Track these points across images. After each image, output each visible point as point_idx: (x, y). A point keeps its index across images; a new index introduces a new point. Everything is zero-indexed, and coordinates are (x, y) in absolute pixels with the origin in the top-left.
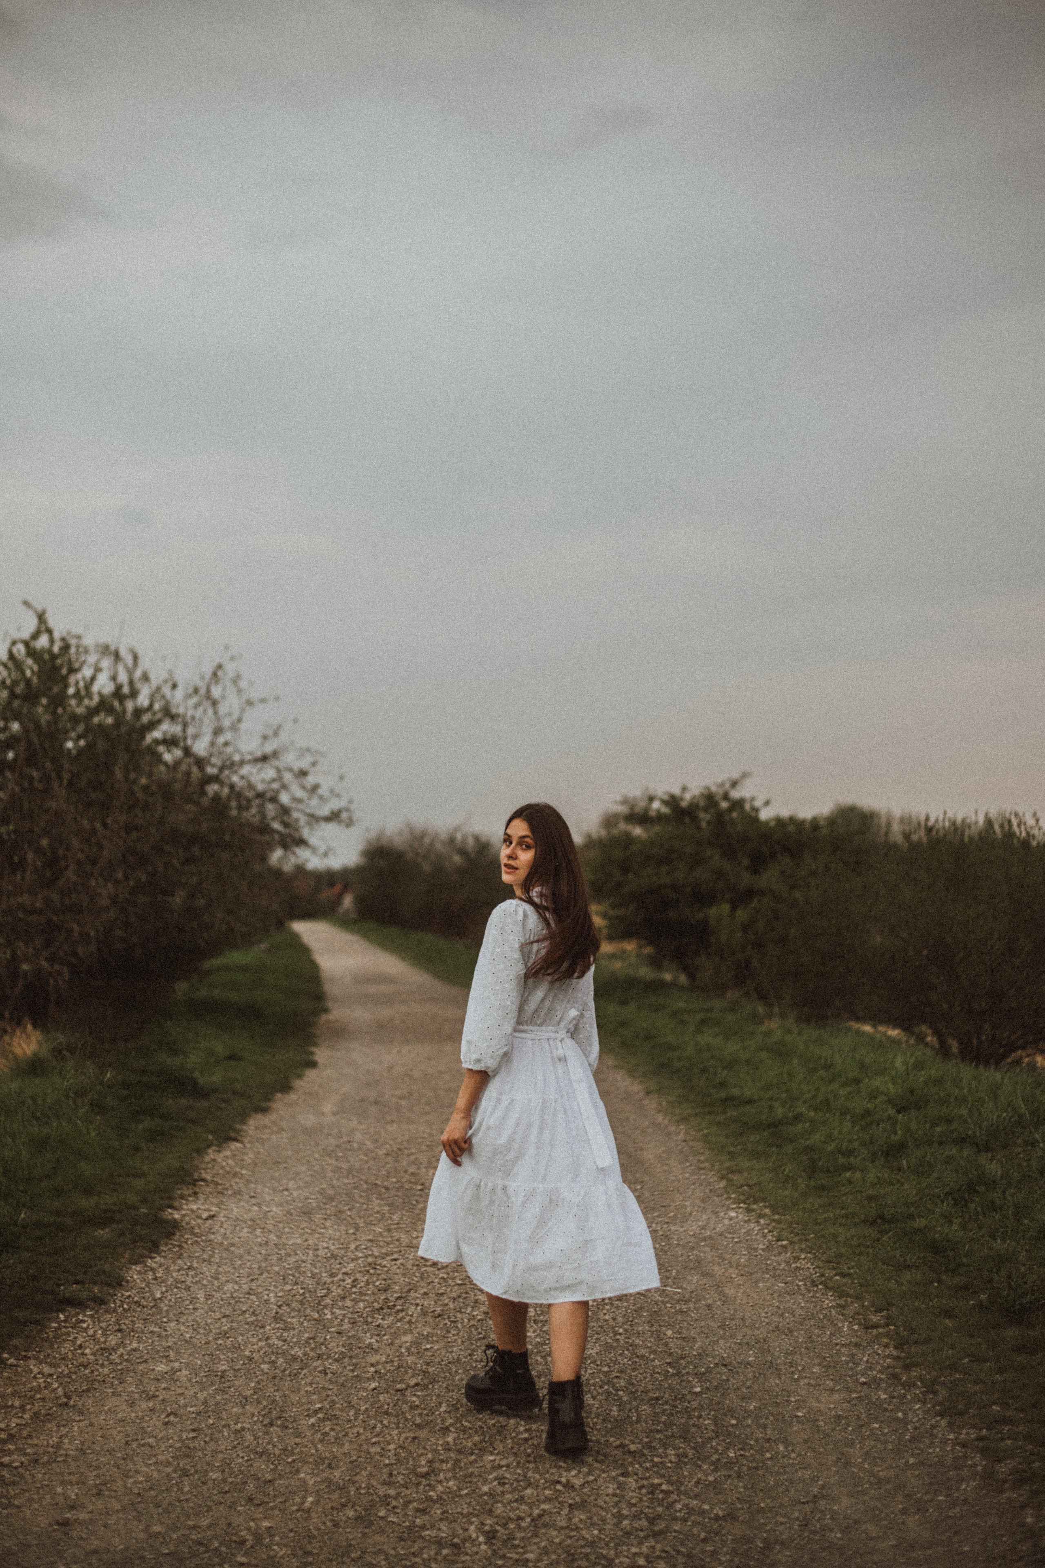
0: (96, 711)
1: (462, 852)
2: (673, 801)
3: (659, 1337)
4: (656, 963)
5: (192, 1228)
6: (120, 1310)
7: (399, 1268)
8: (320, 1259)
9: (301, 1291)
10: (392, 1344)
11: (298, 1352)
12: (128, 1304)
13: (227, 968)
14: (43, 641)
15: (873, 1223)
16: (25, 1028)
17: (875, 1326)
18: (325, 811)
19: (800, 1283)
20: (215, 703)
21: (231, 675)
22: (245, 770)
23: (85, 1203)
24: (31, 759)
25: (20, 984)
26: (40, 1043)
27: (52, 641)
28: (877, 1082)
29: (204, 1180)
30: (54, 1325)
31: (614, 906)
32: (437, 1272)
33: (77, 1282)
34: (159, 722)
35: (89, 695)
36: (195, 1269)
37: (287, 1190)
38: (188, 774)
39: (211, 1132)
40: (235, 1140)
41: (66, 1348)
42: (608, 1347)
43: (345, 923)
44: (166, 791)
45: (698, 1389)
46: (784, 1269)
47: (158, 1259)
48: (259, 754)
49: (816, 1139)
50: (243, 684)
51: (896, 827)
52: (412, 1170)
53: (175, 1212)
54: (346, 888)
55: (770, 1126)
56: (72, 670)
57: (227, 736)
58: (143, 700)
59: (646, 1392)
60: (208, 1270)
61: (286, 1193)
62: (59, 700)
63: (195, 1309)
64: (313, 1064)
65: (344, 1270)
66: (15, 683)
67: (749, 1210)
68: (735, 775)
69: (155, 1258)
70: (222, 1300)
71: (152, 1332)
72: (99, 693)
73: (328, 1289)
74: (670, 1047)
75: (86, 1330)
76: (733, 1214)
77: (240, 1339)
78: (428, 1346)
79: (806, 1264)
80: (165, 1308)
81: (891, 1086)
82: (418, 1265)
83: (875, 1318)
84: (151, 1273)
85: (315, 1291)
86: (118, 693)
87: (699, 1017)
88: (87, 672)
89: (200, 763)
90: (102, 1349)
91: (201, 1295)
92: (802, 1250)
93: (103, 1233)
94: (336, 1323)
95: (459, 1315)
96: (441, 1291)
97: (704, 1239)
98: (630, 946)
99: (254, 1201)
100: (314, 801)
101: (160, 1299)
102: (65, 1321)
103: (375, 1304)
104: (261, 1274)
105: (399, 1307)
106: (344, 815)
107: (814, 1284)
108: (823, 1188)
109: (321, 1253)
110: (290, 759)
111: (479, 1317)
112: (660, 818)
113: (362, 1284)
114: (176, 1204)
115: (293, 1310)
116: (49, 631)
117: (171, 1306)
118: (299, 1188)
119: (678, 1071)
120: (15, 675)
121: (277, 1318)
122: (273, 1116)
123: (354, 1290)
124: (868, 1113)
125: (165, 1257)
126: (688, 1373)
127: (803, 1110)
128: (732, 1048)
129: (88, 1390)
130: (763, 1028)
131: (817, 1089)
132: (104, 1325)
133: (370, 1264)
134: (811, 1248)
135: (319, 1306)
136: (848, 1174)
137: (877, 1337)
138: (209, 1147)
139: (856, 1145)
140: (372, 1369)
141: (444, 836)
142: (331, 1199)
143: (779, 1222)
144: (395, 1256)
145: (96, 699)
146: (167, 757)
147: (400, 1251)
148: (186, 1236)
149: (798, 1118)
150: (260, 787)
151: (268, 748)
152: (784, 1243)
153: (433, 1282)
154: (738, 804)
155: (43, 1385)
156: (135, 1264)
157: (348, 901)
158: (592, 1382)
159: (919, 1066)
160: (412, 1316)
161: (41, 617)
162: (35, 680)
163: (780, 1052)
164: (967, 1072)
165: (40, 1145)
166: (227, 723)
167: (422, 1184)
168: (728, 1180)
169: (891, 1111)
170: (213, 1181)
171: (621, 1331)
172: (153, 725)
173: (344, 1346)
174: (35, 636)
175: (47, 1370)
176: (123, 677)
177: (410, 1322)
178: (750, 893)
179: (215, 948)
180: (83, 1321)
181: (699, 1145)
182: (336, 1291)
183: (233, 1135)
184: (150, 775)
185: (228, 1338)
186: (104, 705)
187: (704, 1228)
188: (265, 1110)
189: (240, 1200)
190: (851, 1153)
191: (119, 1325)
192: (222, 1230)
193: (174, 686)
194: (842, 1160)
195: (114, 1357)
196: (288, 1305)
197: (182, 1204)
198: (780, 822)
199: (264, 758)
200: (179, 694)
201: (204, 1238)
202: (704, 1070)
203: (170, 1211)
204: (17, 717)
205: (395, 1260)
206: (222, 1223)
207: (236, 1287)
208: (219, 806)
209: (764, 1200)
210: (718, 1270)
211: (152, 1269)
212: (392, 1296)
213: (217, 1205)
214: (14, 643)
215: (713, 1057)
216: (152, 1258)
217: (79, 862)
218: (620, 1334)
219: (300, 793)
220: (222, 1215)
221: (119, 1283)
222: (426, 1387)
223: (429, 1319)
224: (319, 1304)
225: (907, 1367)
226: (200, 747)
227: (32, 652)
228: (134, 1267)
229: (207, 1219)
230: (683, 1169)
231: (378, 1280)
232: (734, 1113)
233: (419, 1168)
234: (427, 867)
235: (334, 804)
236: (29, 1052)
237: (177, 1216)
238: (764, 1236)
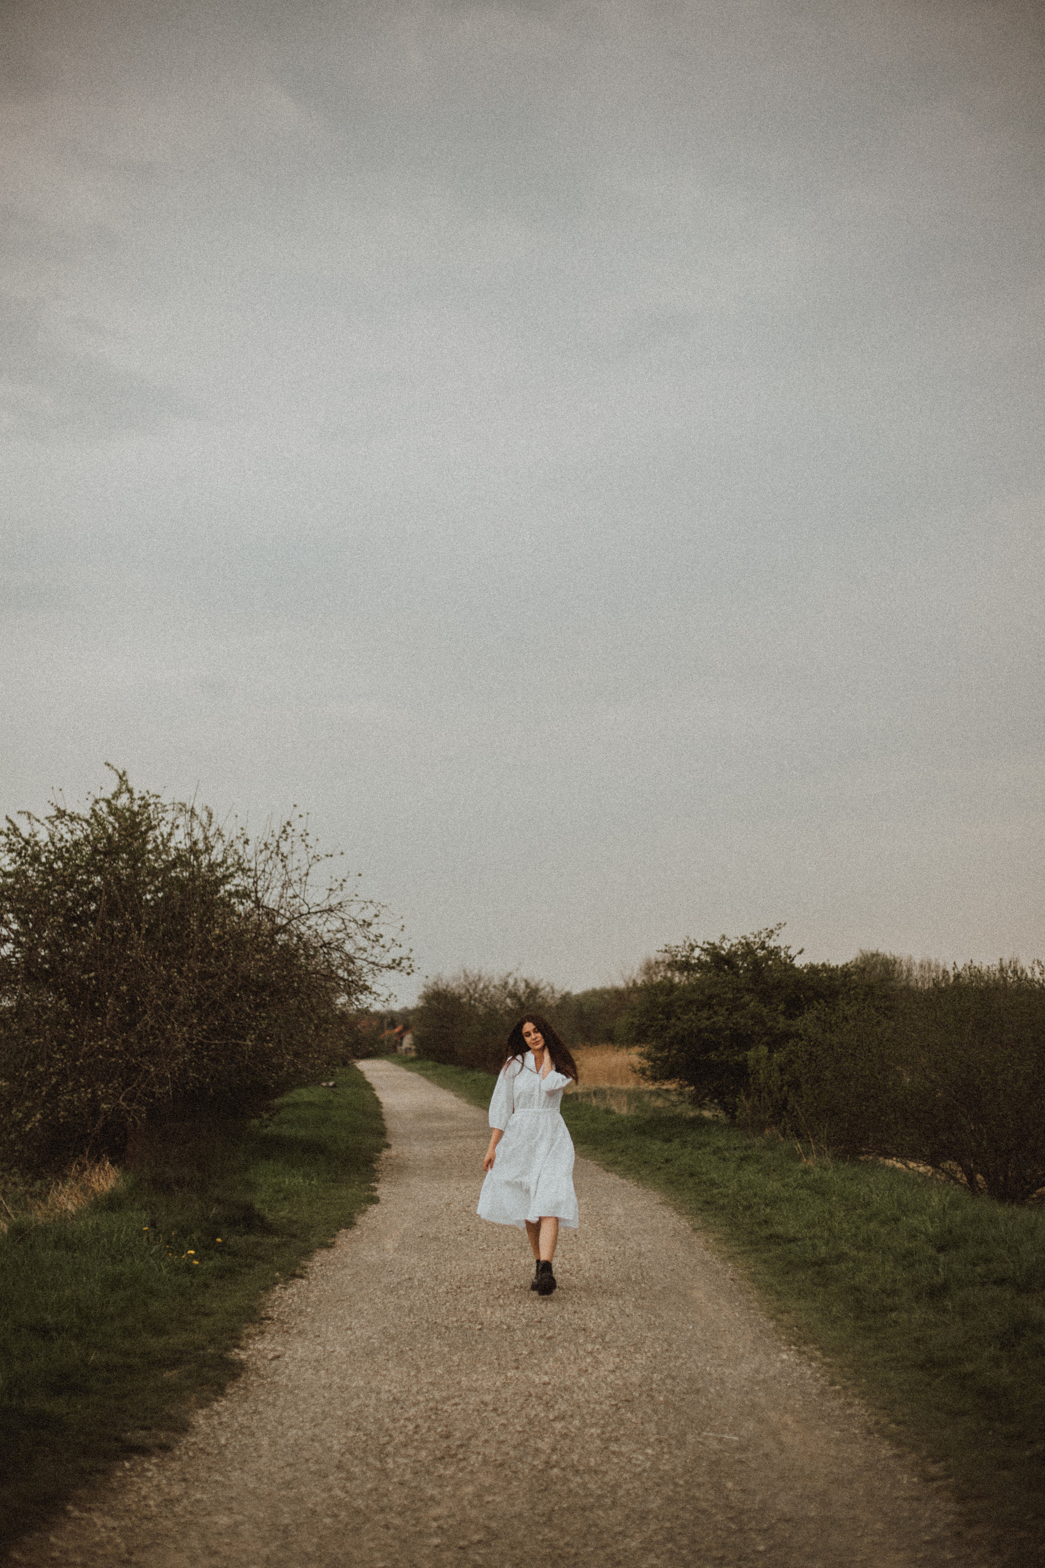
0: (173, 865)
1: (513, 995)
2: (713, 950)
3: (718, 1488)
4: (697, 1102)
5: (258, 1369)
6: (185, 1458)
7: (460, 1413)
8: (382, 1403)
9: (364, 1438)
10: (454, 1496)
11: (360, 1503)
12: (193, 1451)
13: (296, 1105)
14: (123, 800)
15: (922, 1367)
16: (104, 1165)
17: (933, 1479)
18: (387, 960)
19: (857, 1431)
20: (284, 858)
21: (299, 831)
22: (312, 921)
23: (155, 1343)
24: (113, 911)
25: (100, 1123)
26: (117, 1180)
27: (132, 800)
28: (915, 1221)
29: (269, 1318)
30: (120, 1474)
31: (657, 1048)
32: (497, 1418)
33: (143, 1428)
34: (232, 875)
35: (167, 852)
36: (260, 1413)
37: (349, 1329)
38: (259, 925)
39: (279, 1270)
40: (302, 1277)
41: (130, 1499)
42: (670, 1500)
43: (405, 1062)
44: (237, 940)
45: (761, 1548)
46: (838, 1416)
47: (224, 1403)
48: (325, 906)
49: (861, 1278)
50: (309, 840)
51: (916, 973)
52: (471, 1308)
53: (242, 1352)
54: (406, 1028)
55: (815, 1264)
56: (152, 828)
57: (297, 889)
58: (217, 855)
59: (709, 1549)
60: (270, 1414)
61: (349, 1332)
62: (137, 856)
63: (260, 1457)
64: (375, 1200)
65: (406, 1415)
66: (97, 839)
67: (800, 1353)
68: (772, 926)
69: (221, 1401)
70: (286, 1447)
71: (216, 1481)
72: (177, 849)
73: (391, 1436)
74: (713, 1184)
75: (150, 1479)
76: (785, 1357)
77: (303, 1489)
78: (490, 1499)
79: (859, 1408)
80: (230, 1456)
81: (928, 1224)
82: (478, 1410)
83: (934, 1470)
84: (216, 1417)
85: (378, 1438)
86: (193, 850)
87: (738, 1154)
88: (165, 829)
89: (271, 914)
90: (166, 1500)
91: (265, 1442)
92: (855, 1396)
93: (169, 1375)
94: (398, 1473)
95: (520, 1465)
96: (502, 1438)
97: (758, 1383)
98: (671, 1085)
99: (319, 1340)
100: (377, 950)
101: (225, 1446)
102: (131, 1470)
103: (437, 1452)
104: (325, 1419)
105: (460, 1456)
106: (405, 963)
107: (870, 1433)
108: (870, 1329)
109: (384, 1396)
110: (353, 911)
111: (540, 1467)
112: (701, 965)
113: (424, 1431)
114: (242, 1344)
115: (356, 1458)
116: (130, 791)
117: (235, 1454)
118: (362, 1327)
119: (723, 1208)
120: (98, 832)
121: (339, 1467)
122: (336, 1253)
123: (416, 1437)
124: (910, 1253)
125: (231, 1401)
126: (751, 1529)
127: (846, 1248)
128: (773, 1186)
129: (151, 1545)
130: (801, 1166)
131: (858, 1228)
132: (168, 1473)
133: (431, 1409)
134: (864, 1393)
135: (382, 1454)
136: (893, 1315)
137: (938, 1490)
138: (276, 1284)
139: (899, 1285)
140: (435, 1524)
141: (497, 982)
142: (393, 1339)
143: (830, 1365)
144: (457, 1400)
145: (173, 853)
146: (240, 909)
147: (461, 1395)
148: (252, 1378)
149: (841, 1257)
150: (327, 938)
151: (334, 902)
152: (838, 1387)
153: (493, 1429)
154: (774, 953)
155: (106, 1540)
156: (202, 1408)
157: (408, 1041)
158: (655, 1539)
159: (955, 1205)
160: (473, 1465)
161: (122, 777)
162: (116, 837)
163: (819, 1190)
164: (1002, 1211)
165: (114, 1283)
166: (295, 876)
167: (482, 1324)
168: (778, 1320)
169: (931, 1251)
170: (278, 1319)
171: (681, 1482)
172: (226, 879)
173: (406, 1499)
174: (116, 796)
175: (111, 1523)
176: (198, 834)
177: (472, 1471)
178: (787, 1036)
179: (283, 1087)
180: (148, 1470)
181: (748, 1284)
182: (400, 1438)
183: (298, 1272)
184: (223, 926)
185: (292, 1488)
186: (180, 861)
187: (757, 1371)
188: (329, 1246)
189: (305, 1339)
190: (894, 1293)
191: (184, 1474)
192: (287, 1371)
193: (246, 842)
194: (888, 1302)
195: (178, 1509)
196: (351, 1453)
197: (248, 1344)
198: (813, 970)
199: (330, 910)
200: (250, 849)
201: (269, 1380)
202: (748, 1208)
203: (237, 1350)
204: (99, 871)
205: (456, 1404)
206: (287, 1363)
207: (300, 1433)
208: (288, 955)
209: (814, 1341)
210: (774, 1416)
211: (218, 1413)
212: (454, 1443)
213: (283, 1344)
214: (97, 802)
215: (755, 1195)
216: (217, 1401)
217: (157, 1008)
218: (681, 1486)
219: (363, 943)
220: (287, 1355)
221: (184, 1428)
222: (488, 1544)
223: (491, 1468)
224: (381, 1452)
225: (970, 1524)
226: (270, 900)
227: (113, 811)
228: (200, 1411)
229: (272, 1359)
230: (732, 1309)
231: (439, 1426)
232: (779, 1250)
233: (478, 1307)
234: (481, 1010)
235: (396, 953)
236: (107, 1189)
237: (243, 1356)
238: (817, 1380)
